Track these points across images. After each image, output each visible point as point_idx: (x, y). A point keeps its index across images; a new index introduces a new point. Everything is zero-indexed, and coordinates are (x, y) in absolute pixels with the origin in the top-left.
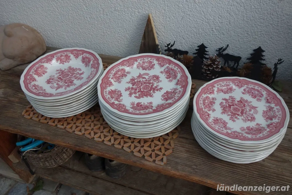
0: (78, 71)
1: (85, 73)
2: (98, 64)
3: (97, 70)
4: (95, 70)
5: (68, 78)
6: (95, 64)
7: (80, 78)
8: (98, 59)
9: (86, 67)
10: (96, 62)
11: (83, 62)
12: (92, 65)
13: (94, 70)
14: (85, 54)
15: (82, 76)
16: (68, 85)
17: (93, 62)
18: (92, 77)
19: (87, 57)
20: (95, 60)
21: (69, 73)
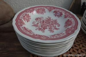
0: (57, 26)
1: (58, 30)
2: (73, 32)
3: (66, 35)
4: (66, 34)
5: (46, 25)
6: (71, 30)
7: (52, 30)
8: (77, 28)
9: (64, 27)
10: (73, 28)
11: (66, 23)
12: (68, 28)
13: (64, 34)
14: (72, 19)
15: (55, 30)
16: (41, 28)
17: (71, 27)
18: (55, 37)
19: (71, 21)
20: (74, 27)
21: (51, 23)
